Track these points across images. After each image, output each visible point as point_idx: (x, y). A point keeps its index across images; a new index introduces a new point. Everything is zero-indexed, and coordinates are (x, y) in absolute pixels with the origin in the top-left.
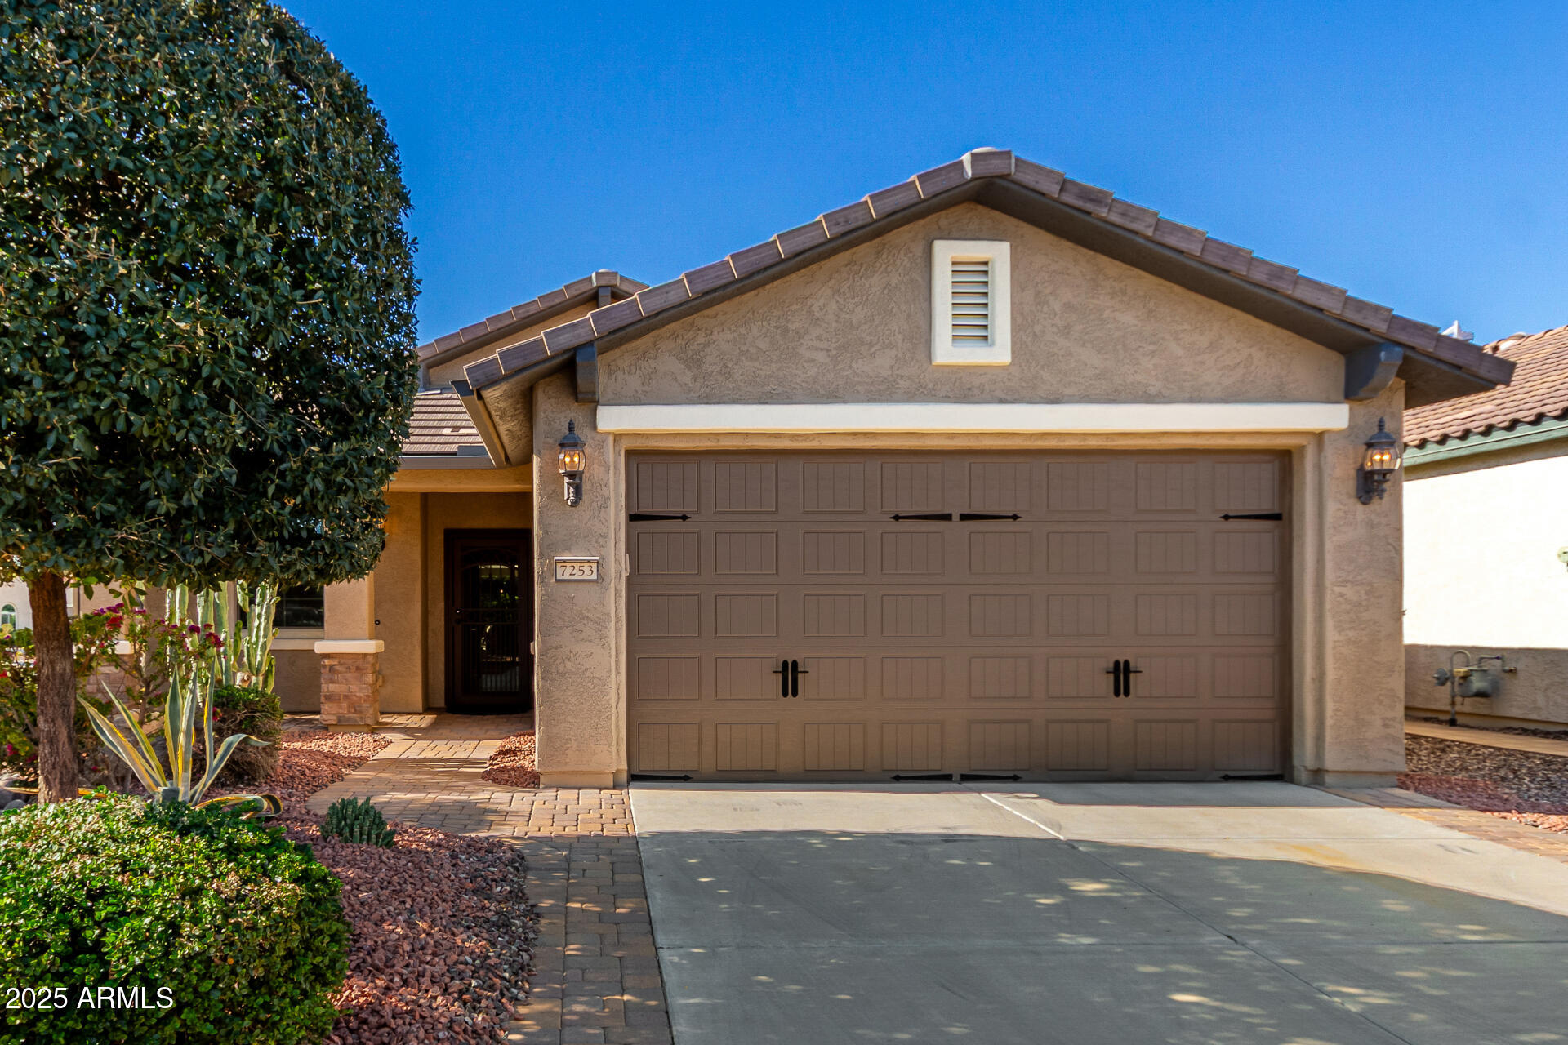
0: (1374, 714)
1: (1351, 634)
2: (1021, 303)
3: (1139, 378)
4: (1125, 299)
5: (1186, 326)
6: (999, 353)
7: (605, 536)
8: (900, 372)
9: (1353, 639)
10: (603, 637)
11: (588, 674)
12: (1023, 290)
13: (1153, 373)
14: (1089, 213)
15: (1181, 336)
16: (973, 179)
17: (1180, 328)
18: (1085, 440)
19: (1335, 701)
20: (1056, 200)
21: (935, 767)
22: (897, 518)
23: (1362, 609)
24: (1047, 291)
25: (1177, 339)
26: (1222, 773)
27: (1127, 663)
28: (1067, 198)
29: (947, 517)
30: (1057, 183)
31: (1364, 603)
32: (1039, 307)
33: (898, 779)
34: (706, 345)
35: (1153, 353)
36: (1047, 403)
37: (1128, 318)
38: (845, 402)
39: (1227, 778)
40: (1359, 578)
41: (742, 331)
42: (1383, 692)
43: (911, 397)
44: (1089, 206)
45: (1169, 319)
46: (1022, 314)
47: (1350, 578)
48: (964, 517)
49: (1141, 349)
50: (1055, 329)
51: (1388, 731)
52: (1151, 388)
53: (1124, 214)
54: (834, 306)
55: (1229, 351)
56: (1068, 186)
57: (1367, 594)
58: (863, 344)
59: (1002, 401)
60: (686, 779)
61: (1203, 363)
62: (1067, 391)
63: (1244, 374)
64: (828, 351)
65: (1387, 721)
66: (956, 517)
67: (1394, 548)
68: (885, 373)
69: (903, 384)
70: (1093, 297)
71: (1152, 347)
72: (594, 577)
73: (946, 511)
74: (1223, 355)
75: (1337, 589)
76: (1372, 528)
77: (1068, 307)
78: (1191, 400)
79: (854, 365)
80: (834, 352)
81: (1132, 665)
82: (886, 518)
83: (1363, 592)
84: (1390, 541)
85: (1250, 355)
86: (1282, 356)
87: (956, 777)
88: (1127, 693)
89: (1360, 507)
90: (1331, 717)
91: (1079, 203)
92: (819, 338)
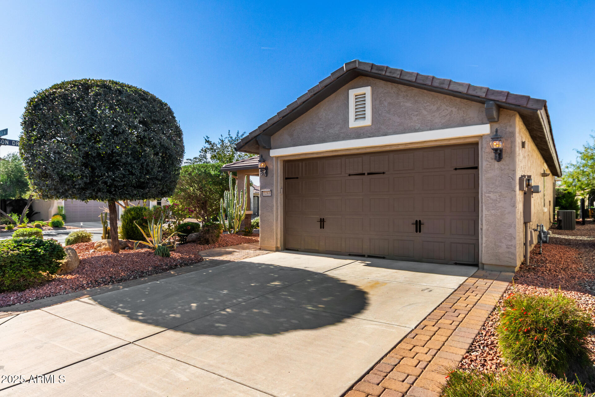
0: (503, 243)
1: (493, 212)
2: (375, 105)
3: (412, 124)
4: (408, 98)
5: (428, 104)
6: (368, 122)
7: (273, 184)
8: (341, 131)
9: (494, 214)
10: (272, 211)
11: (269, 221)
12: (375, 100)
13: (417, 122)
14: (380, 74)
15: (427, 107)
16: (347, 71)
17: (426, 105)
18: (398, 146)
19: (486, 237)
20: (370, 72)
21: (360, 252)
22: (350, 175)
23: (497, 202)
24: (383, 100)
25: (425, 109)
26: (455, 262)
27: (420, 221)
28: (373, 71)
29: (364, 174)
30: (370, 67)
31: (498, 200)
32: (381, 105)
33: (350, 255)
34: (294, 130)
35: (417, 115)
36: (383, 136)
37: (408, 104)
38: (327, 142)
39: (456, 264)
40: (496, 190)
41: (303, 125)
42: (507, 234)
43: (344, 139)
44: (380, 72)
45: (422, 102)
46: (376, 108)
47: (492, 190)
48: (369, 174)
49: (413, 114)
50: (385, 112)
51: (508, 250)
52: (416, 127)
53: (390, 72)
54: (324, 114)
55: (443, 110)
56: (373, 67)
57: (499, 196)
58: (331, 124)
59: (369, 137)
60: (297, 251)
61: (434, 116)
62: (389, 131)
63: (450, 118)
64: (323, 128)
65: (508, 246)
66: (366, 174)
67: (512, 178)
68: (337, 132)
69: (342, 135)
70: (397, 99)
71: (416, 113)
72: (270, 195)
73: (364, 172)
74: (442, 112)
75: (487, 195)
76: (502, 170)
77: (390, 104)
78: (431, 129)
79: (329, 131)
80: (324, 128)
81: (422, 222)
82: (347, 175)
83: (498, 196)
84: (510, 175)
85: (452, 110)
86: (464, 109)
87: (366, 256)
88: (420, 232)
89: (496, 163)
90: (484, 243)
91: (377, 72)
92: (321, 124)
